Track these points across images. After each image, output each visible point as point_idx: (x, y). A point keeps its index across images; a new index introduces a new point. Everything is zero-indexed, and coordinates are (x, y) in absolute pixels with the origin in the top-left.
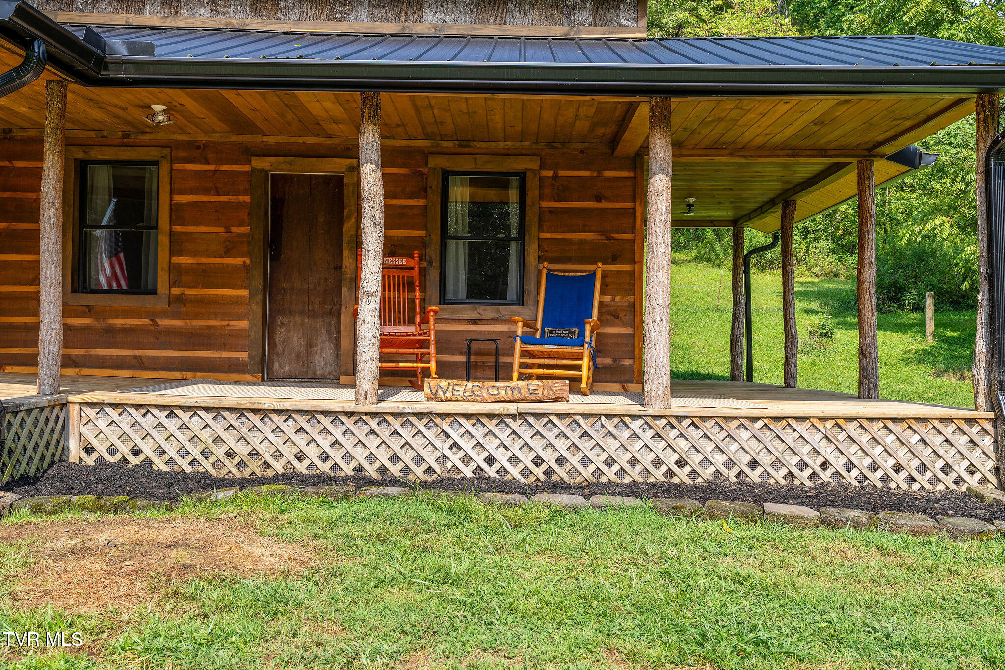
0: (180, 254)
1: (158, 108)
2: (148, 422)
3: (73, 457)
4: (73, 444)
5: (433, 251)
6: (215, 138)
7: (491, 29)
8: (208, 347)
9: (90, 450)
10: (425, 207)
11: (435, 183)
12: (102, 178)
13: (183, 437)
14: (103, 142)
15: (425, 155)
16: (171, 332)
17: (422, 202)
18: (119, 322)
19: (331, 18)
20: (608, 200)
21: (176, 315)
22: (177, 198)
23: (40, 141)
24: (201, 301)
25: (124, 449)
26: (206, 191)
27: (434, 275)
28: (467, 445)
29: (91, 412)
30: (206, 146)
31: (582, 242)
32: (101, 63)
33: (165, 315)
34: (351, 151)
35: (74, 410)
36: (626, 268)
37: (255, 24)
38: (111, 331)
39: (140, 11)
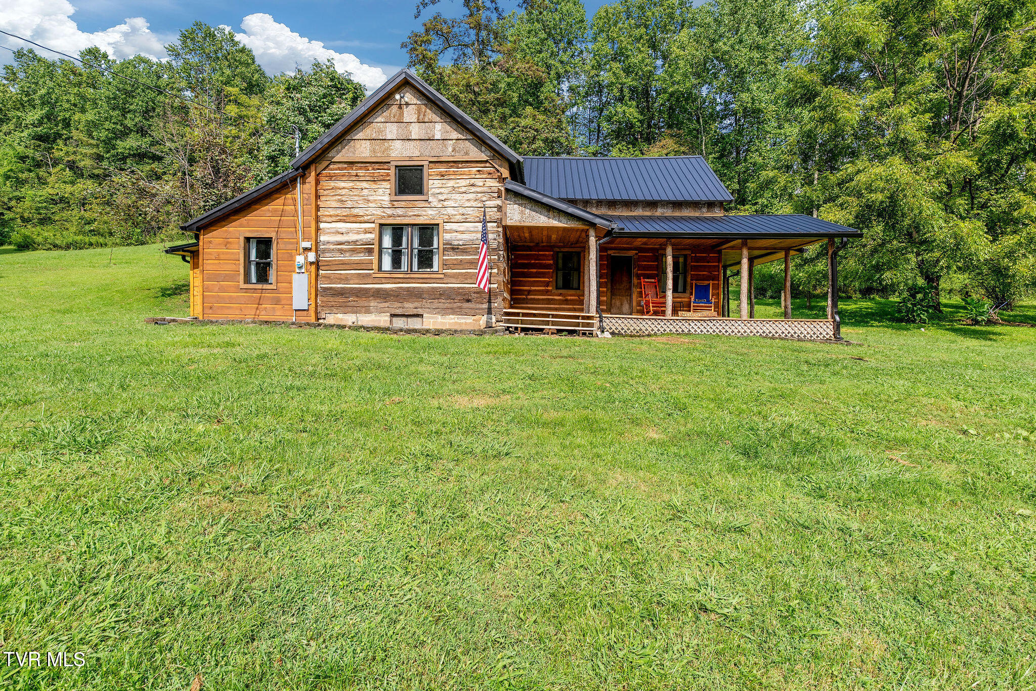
7: (677, 214)
11: (661, 258)
15: (658, 250)
17: (657, 264)
18: (569, 298)
20: (711, 263)
27: (660, 284)
31: (704, 275)
36: (716, 282)
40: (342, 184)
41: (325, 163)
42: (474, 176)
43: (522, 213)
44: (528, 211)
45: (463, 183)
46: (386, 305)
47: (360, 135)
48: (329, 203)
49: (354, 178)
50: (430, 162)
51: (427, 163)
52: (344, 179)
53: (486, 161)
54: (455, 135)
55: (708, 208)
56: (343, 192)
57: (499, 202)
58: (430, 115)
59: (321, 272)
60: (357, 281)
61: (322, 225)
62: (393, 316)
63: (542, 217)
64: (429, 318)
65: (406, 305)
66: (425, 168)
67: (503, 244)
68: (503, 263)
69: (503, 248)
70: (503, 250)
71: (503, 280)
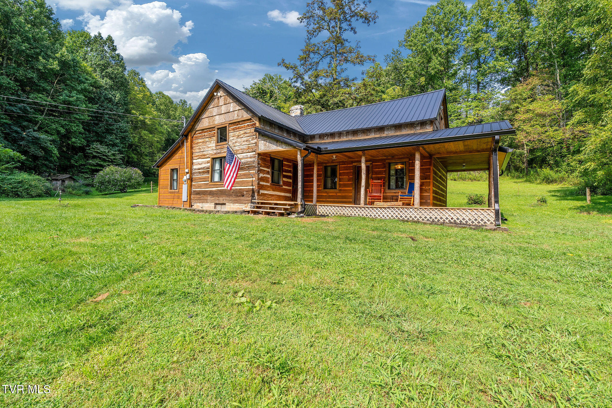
0: (341, 182)
1: (334, 156)
2: (328, 208)
3: (317, 214)
4: (317, 212)
5: (387, 179)
6: (347, 160)
7: (398, 133)
8: (345, 199)
9: (320, 213)
11: (387, 165)
12: (329, 169)
13: (333, 211)
14: (328, 163)
15: (385, 160)
16: (339, 196)
17: (384, 169)
18: (331, 194)
19: (367, 135)
20: (424, 166)
21: (340, 193)
22: (340, 172)
23: (314, 164)
24: (344, 190)
25: (325, 213)
26: (345, 170)
27: (387, 184)
28: (379, 213)
29: (320, 206)
30: (345, 162)
32: (321, 151)
33: (338, 193)
34: (360, 162)
35: (318, 206)
36: (429, 181)
37: (353, 138)
38: (329, 196)
39: (334, 139)
40: (200, 141)
41: (194, 132)
42: (246, 128)
43: (265, 145)
44: (268, 143)
45: (242, 132)
46: (213, 198)
47: (205, 116)
48: (196, 150)
49: (203, 137)
50: (229, 124)
51: (228, 124)
52: (201, 138)
53: (251, 119)
54: (238, 108)
55: (421, 126)
56: (200, 144)
57: (256, 141)
58: (229, 100)
59: (193, 183)
60: (204, 187)
61: (194, 161)
62: (216, 204)
63: (274, 146)
64: (229, 205)
65: (221, 199)
66: (228, 127)
67: (258, 164)
68: (259, 174)
69: (259, 166)
70: (259, 167)
71: (259, 184)
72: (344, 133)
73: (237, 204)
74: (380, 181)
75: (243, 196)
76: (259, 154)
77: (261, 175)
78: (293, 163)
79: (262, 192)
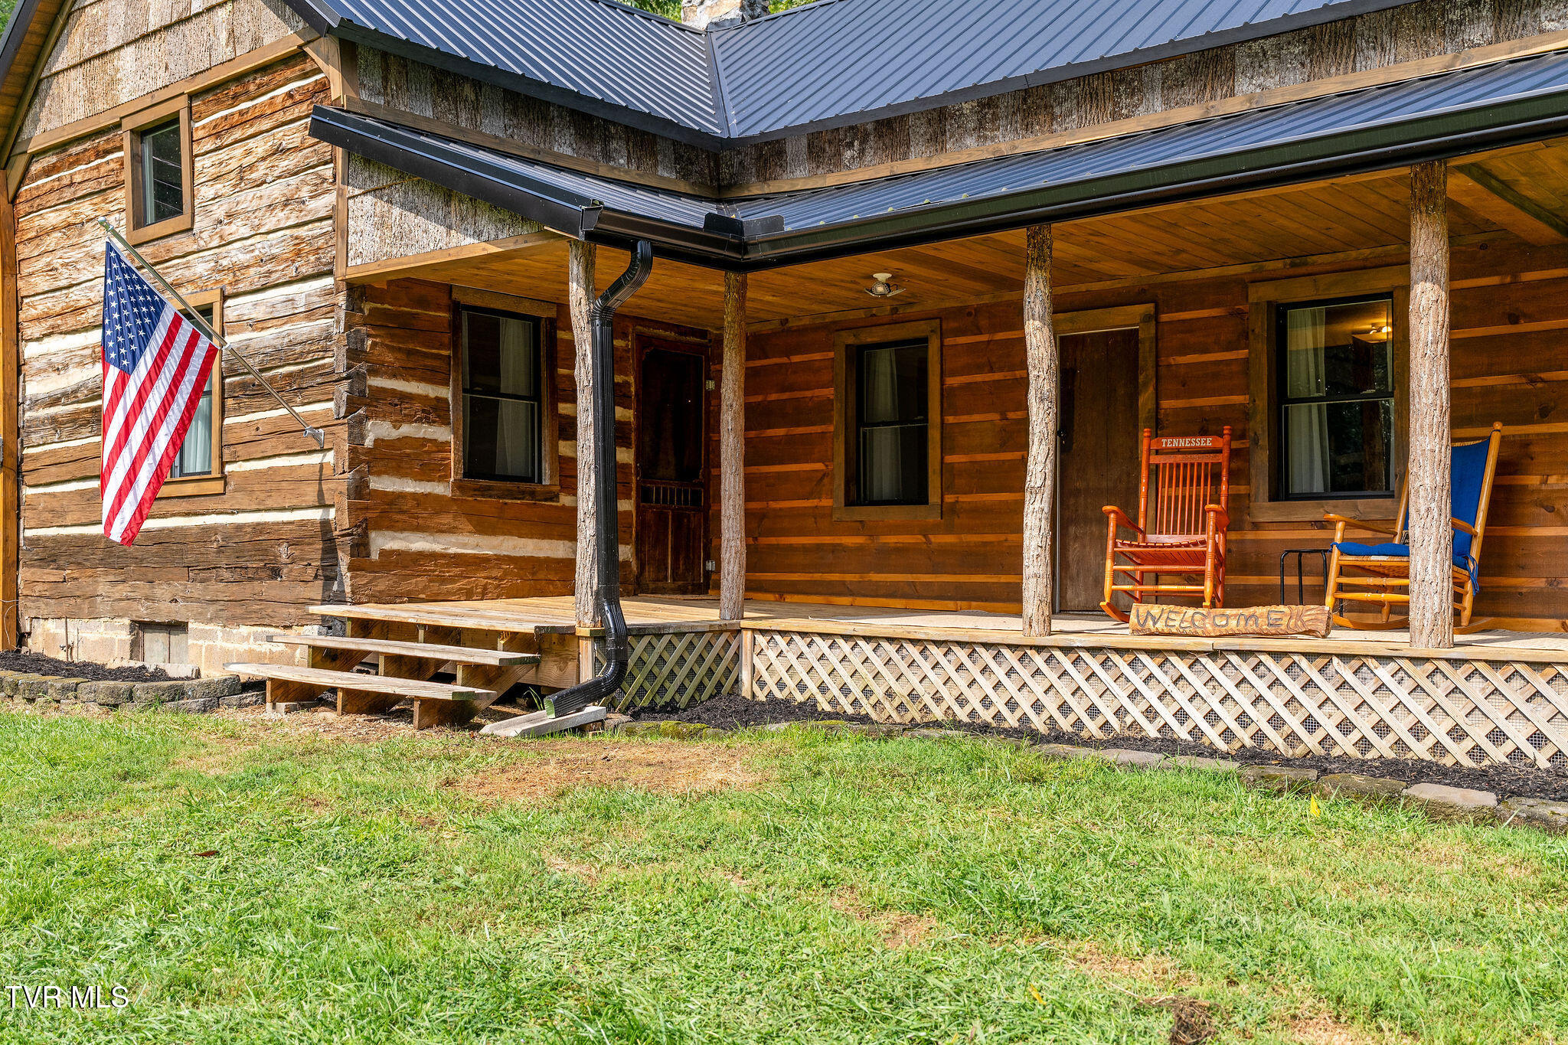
0: (953, 452)
1: (881, 277)
3: (745, 692)
4: (746, 676)
5: (1260, 425)
6: (986, 299)
7: (1330, 83)
10: (1246, 360)
11: (1260, 325)
12: (884, 366)
14: (873, 322)
15: (1243, 284)
16: (944, 550)
17: (1243, 353)
18: (892, 540)
19: (1115, 116)
21: (949, 530)
22: (952, 381)
24: (976, 511)
26: (979, 369)
27: (1262, 458)
29: (761, 640)
30: (978, 310)
31: (1488, 391)
32: (743, 247)
33: (936, 529)
35: (747, 636)
37: (1026, 144)
38: (884, 551)
39: (905, 156)
40: (52, 218)
41: (20, 163)
42: (280, 117)
43: (382, 224)
44: (396, 211)
45: (260, 146)
46: (123, 590)
47: (65, 57)
48: (34, 281)
49: (68, 194)
50: (192, 96)
51: (181, 103)
52: (53, 198)
53: (299, 56)
56: (51, 241)
57: (330, 199)
59: (27, 492)
60: (69, 520)
61: (30, 350)
62: (141, 626)
63: (432, 226)
64: (204, 635)
65: (162, 591)
66: (184, 116)
67: (355, 354)
68: (360, 422)
69: (362, 367)
70: (354, 377)
71: (359, 490)
72: (967, 107)
73: (244, 630)
74: (1207, 442)
75: (275, 573)
76: (358, 291)
77: (377, 430)
78: (639, 337)
79: (383, 542)
